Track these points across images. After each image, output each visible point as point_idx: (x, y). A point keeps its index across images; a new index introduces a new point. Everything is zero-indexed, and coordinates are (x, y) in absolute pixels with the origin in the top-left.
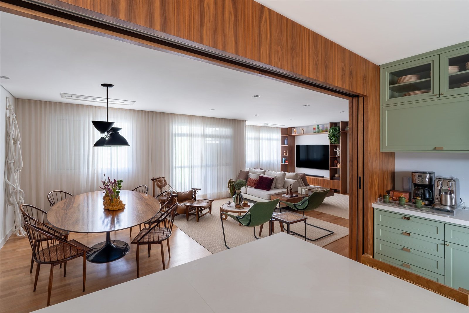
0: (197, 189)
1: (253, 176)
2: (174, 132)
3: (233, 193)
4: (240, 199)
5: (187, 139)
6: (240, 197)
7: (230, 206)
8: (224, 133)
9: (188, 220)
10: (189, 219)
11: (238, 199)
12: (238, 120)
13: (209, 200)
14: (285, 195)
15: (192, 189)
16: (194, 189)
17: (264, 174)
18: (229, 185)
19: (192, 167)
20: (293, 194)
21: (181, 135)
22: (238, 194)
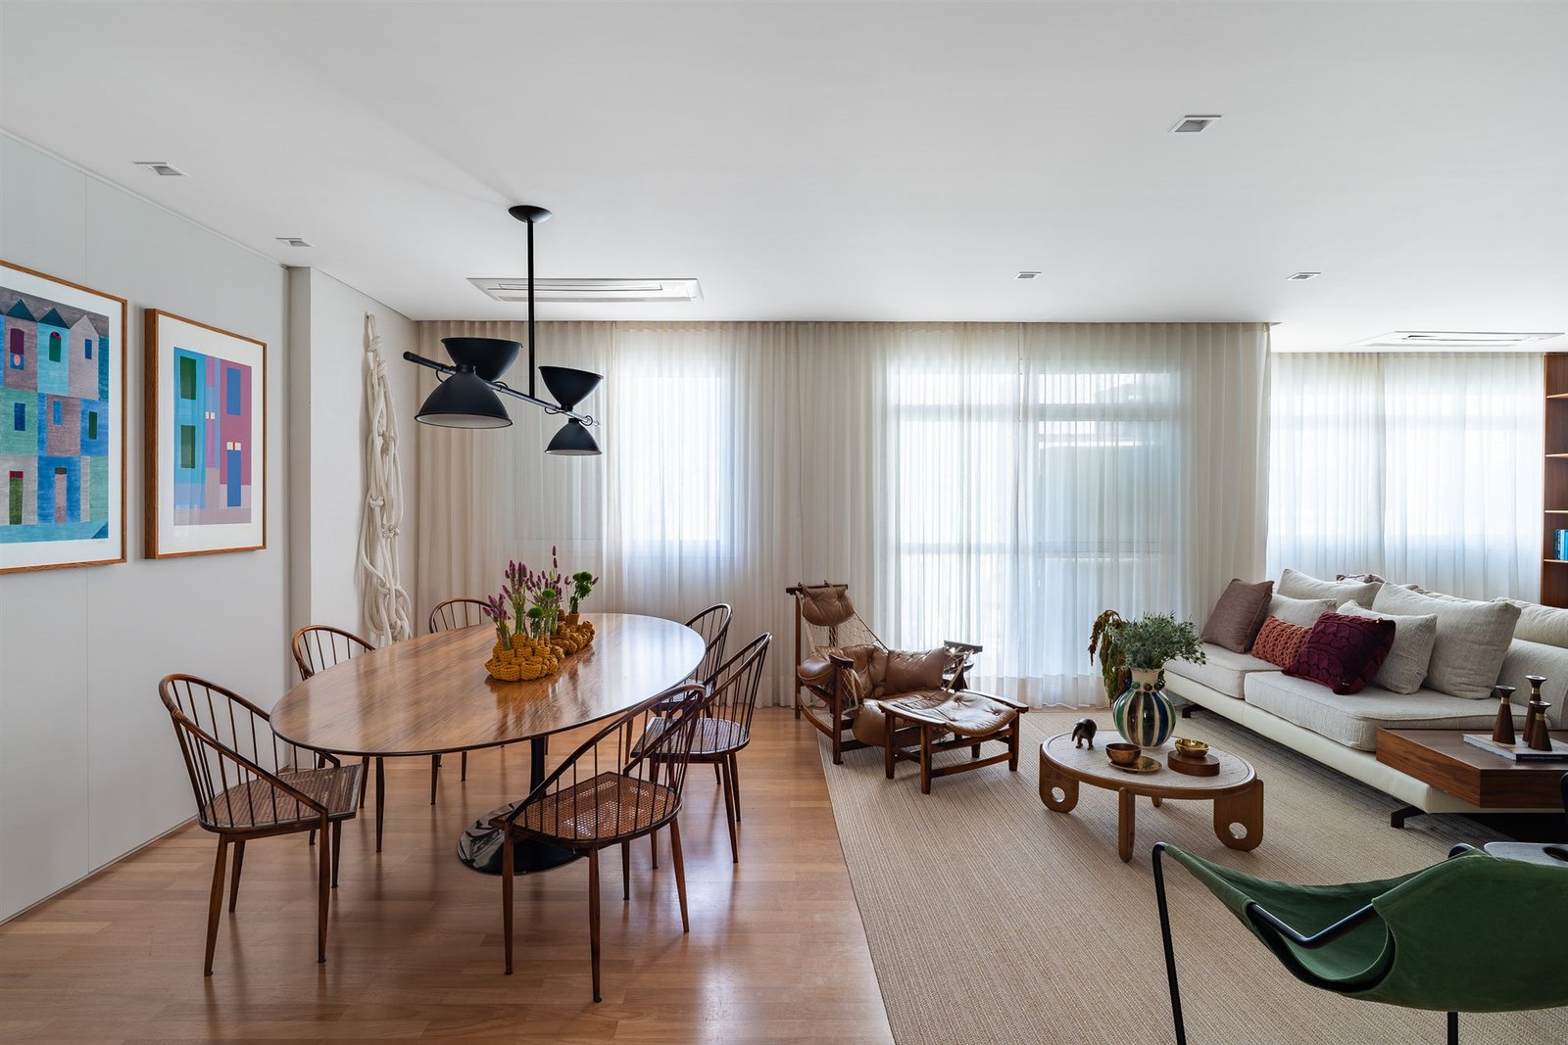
0: (967, 648)
1: (1294, 612)
2: (892, 400)
3: (1118, 684)
4: (1149, 721)
5: (948, 428)
6: (1148, 708)
7: (1091, 747)
8: (1135, 398)
9: (890, 775)
10: (897, 775)
11: (1141, 715)
12: (1216, 326)
13: (1008, 704)
14: (1485, 741)
15: (946, 643)
16: (956, 645)
17: (1368, 605)
18: (1095, 638)
19: (969, 552)
20: (1554, 743)
21: (926, 412)
22: (1142, 690)
